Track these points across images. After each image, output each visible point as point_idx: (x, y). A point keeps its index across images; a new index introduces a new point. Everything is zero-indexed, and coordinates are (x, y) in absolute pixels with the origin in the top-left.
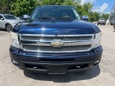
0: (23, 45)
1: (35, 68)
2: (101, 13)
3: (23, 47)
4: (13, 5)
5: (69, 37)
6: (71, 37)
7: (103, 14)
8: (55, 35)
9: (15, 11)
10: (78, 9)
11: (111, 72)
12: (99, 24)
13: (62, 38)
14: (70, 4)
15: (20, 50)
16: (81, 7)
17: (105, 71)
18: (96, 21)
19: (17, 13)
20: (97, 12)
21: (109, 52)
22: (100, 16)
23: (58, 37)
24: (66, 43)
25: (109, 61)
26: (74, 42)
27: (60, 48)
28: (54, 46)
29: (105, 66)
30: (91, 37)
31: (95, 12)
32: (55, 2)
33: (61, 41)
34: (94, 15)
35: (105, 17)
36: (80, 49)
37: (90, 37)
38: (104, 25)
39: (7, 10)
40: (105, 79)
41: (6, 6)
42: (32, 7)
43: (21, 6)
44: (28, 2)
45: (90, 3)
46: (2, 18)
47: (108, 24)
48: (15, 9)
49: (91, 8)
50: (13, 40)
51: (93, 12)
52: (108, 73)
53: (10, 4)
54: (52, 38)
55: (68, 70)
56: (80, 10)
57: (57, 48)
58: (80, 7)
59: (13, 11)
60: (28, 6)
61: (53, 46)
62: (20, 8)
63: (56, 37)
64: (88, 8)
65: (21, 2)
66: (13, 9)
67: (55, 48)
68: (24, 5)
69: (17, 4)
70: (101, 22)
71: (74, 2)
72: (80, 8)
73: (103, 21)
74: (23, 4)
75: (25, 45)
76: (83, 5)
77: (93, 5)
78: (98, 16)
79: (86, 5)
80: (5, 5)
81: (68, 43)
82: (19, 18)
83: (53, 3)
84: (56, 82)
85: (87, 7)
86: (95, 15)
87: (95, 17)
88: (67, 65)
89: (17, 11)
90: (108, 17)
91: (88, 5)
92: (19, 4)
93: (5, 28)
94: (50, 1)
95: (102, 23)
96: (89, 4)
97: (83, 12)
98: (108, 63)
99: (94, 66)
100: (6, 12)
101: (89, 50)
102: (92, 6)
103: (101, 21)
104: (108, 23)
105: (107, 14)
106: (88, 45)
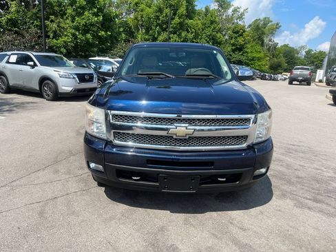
0: (114, 132)
1: (135, 178)
2: (303, 47)
3: (115, 137)
4: (54, 26)
5: (203, 120)
6: (208, 120)
7: (308, 53)
8: (176, 115)
9: (60, 41)
10: (236, 38)
11: (296, 199)
12: (294, 83)
13: (190, 121)
14: (212, 22)
15: (108, 143)
16: (244, 31)
17: (284, 195)
18: (286, 70)
19: (65, 47)
20: (290, 46)
21: (302, 158)
22: (299, 58)
23: (184, 120)
24: (199, 130)
25: (298, 177)
26: (216, 130)
27: (185, 139)
28: (175, 137)
29: (285, 187)
30: (248, 120)
31: (286, 46)
32: (170, 17)
33: (190, 127)
34: (281, 55)
35: (315, 60)
36: (231, 144)
37: (246, 119)
38: (309, 84)
39: (39, 37)
40: (279, 210)
41: (37, 26)
42: (106, 32)
43: (77, 29)
44: (96, 19)
45: (271, 19)
46: (32, 63)
47: (320, 81)
48: (60, 36)
49: (272, 32)
50: (92, 122)
51: (279, 46)
52: (288, 201)
53: (48, 22)
54: (171, 121)
55: (201, 184)
56: (240, 40)
57: (181, 139)
58: (241, 31)
59: (55, 41)
60: (95, 29)
61: (172, 137)
62: (74, 35)
63: (179, 119)
64: (263, 33)
65: (77, 18)
66: (56, 36)
67: (176, 139)
68: (85, 25)
69: (67, 24)
70: (300, 75)
71: (224, 17)
72: (241, 35)
73: (306, 73)
74: (83, 22)
75: (119, 133)
76: (250, 26)
77: (280, 26)
78: (292, 58)
79: (258, 26)
80: (33, 23)
81: (203, 130)
82: (72, 62)
83: (164, 19)
84: (176, 212)
85: (261, 31)
86: (284, 54)
87: (283, 60)
88: (200, 175)
89: (65, 42)
90: (322, 61)
91: (265, 25)
92: (73, 22)
93: (38, 89)
94: (157, 14)
95: (301, 78)
96: (267, 21)
97: (249, 46)
98: (294, 180)
99: (253, 179)
100: (36, 45)
101: (244, 145)
102: (277, 28)
103: (298, 73)
104: (321, 78)
105: (321, 53)
106: (242, 137)
